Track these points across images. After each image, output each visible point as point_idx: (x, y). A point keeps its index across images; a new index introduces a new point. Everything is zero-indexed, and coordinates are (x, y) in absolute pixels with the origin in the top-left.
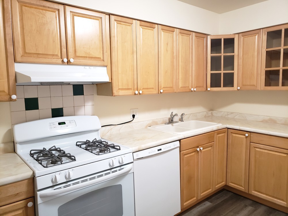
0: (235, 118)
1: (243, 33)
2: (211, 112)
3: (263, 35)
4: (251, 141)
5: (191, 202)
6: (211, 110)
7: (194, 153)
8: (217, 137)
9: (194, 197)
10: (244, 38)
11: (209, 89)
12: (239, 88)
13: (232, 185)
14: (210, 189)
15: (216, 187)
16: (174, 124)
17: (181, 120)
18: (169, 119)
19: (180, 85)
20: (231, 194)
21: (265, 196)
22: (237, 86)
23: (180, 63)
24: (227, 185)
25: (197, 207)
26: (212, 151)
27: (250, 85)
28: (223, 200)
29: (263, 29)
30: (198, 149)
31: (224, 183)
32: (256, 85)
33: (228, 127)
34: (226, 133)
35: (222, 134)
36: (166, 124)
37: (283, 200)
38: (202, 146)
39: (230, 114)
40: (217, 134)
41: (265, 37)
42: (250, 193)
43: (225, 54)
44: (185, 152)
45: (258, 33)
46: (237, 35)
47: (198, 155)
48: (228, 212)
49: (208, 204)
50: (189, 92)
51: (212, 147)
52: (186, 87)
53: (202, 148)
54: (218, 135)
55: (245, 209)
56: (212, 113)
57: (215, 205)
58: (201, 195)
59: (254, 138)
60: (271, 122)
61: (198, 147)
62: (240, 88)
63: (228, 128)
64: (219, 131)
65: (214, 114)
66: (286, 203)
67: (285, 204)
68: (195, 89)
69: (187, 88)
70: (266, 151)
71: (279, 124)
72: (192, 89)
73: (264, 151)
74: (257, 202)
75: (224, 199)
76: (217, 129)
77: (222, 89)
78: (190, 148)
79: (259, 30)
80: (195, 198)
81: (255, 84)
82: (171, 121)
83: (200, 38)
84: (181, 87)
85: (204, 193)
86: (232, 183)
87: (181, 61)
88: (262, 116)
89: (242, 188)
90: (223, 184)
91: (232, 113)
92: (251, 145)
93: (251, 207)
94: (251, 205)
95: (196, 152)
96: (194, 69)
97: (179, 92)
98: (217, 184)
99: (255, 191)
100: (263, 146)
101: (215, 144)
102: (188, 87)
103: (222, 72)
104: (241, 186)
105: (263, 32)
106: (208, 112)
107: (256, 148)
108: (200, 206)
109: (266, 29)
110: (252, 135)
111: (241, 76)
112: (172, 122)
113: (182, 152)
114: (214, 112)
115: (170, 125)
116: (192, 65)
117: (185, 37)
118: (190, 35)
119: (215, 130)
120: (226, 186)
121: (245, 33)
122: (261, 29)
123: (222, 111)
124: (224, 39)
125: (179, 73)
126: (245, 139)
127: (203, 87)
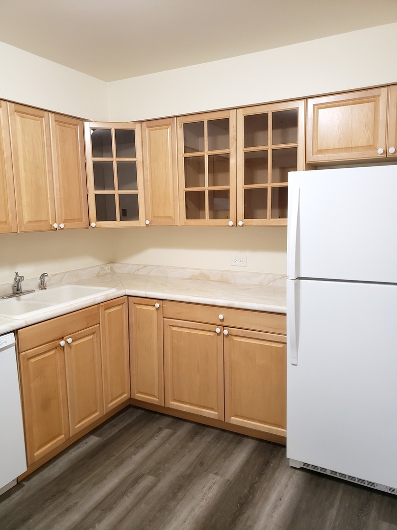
0: (150, 274)
1: (148, 122)
2: (110, 267)
3: (178, 129)
4: (164, 316)
5: (53, 445)
6: (111, 263)
7: (53, 352)
8: (104, 314)
9: (60, 435)
10: (150, 131)
11: (93, 224)
12: (148, 222)
13: (140, 396)
14: (96, 411)
15: (109, 405)
16: (23, 297)
17: (42, 286)
18: (13, 286)
19: (27, 217)
20: (140, 412)
21: (188, 406)
22: (145, 220)
23: (22, 174)
24: (132, 397)
25: (70, 451)
26: (96, 341)
27: (165, 217)
28: (123, 426)
29: (178, 118)
30: (62, 343)
31: (126, 395)
32: (173, 218)
33: (127, 294)
34: (125, 305)
35: (117, 308)
36: (3, 298)
37: (212, 409)
38: (71, 335)
39: (142, 268)
40: (105, 309)
41: (181, 133)
42: (167, 406)
43: (118, 159)
44: (31, 352)
45: (171, 124)
46: (138, 125)
47: (64, 353)
48: (127, 447)
49: (93, 440)
50: (48, 231)
51: (95, 334)
52: (42, 221)
53: (70, 340)
54: (108, 311)
55: (157, 436)
56: (111, 269)
57: (106, 439)
58: (76, 427)
59: (170, 310)
60: (202, 279)
61: (62, 338)
62: (150, 221)
63: (128, 296)
64: (108, 304)
65: (116, 270)
66: (217, 413)
67: (215, 414)
68: (62, 226)
69: (43, 223)
70: (186, 331)
71: (213, 281)
72: (55, 226)
73: (183, 330)
74: (178, 419)
75: (125, 425)
76: (104, 300)
77: (118, 224)
78: (41, 343)
79: (171, 119)
80: (63, 436)
81: (172, 215)
82: (17, 291)
83: (67, 125)
84: (29, 222)
85: (83, 423)
86: (140, 392)
87: (24, 169)
88: (190, 268)
89: (154, 400)
90: (125, 397)
91: (145, 266)
92: (165, 322)
93: (169, 430)
94: (168, 427)
95: (58, 348)
96: (56, 185)
97: (25, 232)
98: (111, 401)
99: (175, 400)
100: (182, 323)
101: (101, 328)
102: (47, 221)
103: (117, 192)
104: (154, 396)
105: (178, 124)
106: (104, 266)
107: (172, 327)
108: (76, 448)
109: (181, 118)
110: (166, 305)
111: (150, 201)
112: (19, 292)
113: (22, 354)
114: (116, 265)
115: (13, 299)
116: (51, 178)
117: (30, 122)
118: (42, 117)
119: (99, 302)
120: (130, 399)
121: (152, 122)
122: (174, 117)
123: (129, 264)
124: (116, 130)
125: (20, 192)
126: (155, 313)
127: (81, 220)
